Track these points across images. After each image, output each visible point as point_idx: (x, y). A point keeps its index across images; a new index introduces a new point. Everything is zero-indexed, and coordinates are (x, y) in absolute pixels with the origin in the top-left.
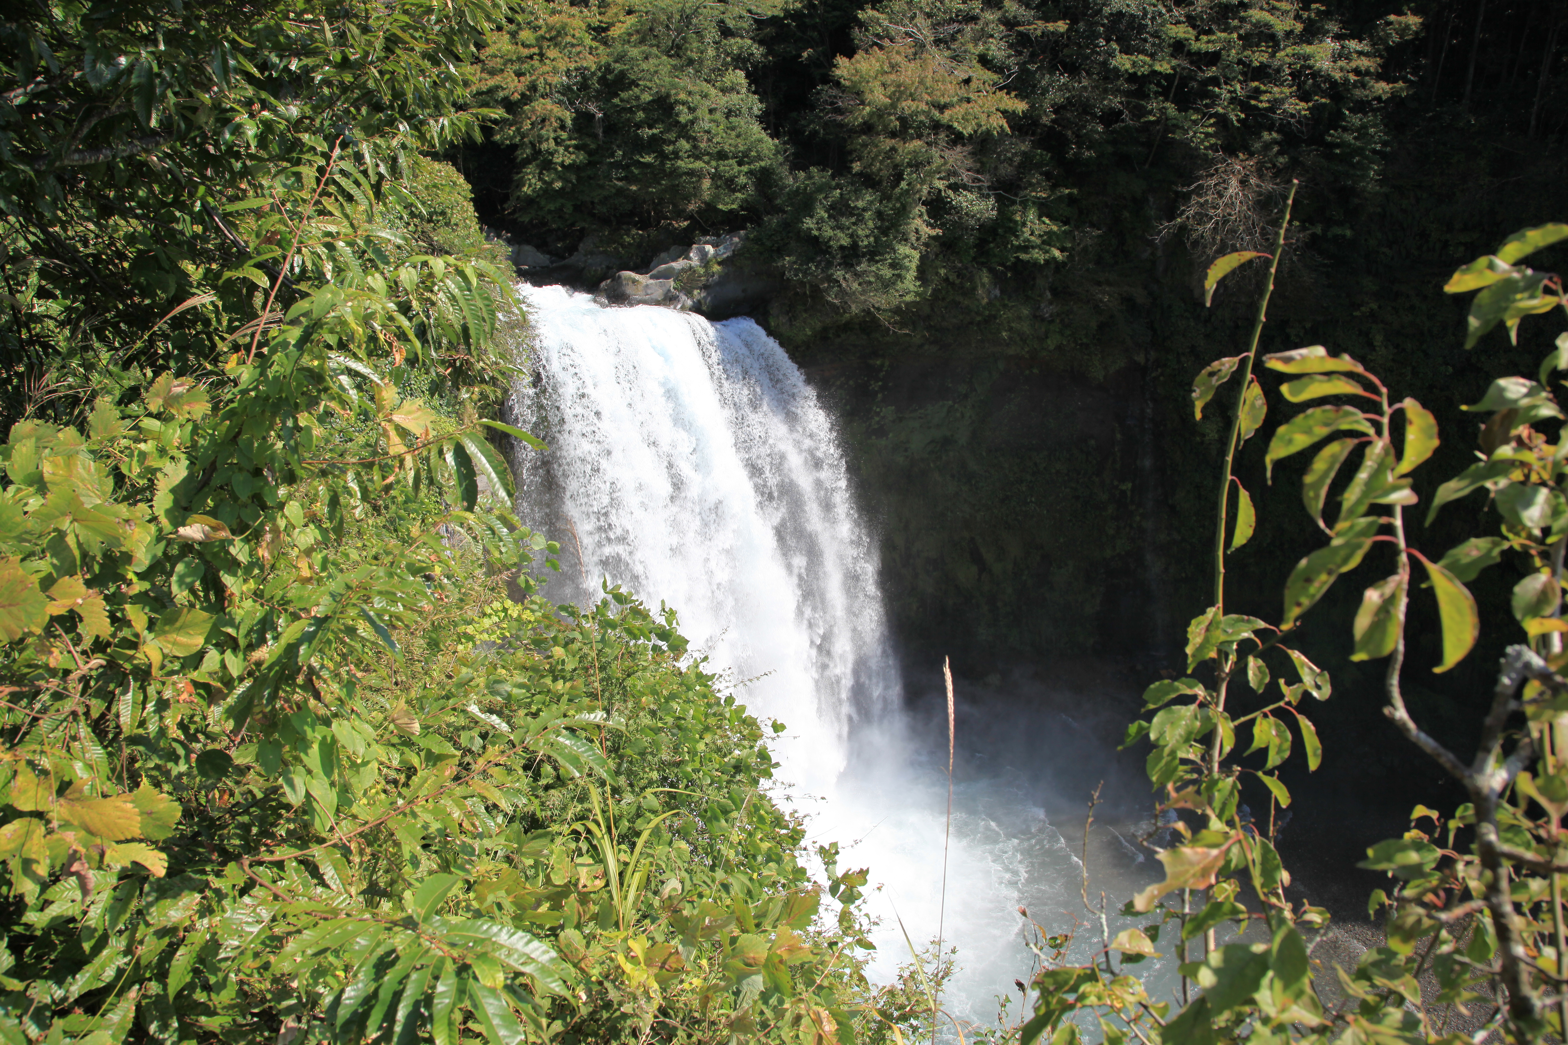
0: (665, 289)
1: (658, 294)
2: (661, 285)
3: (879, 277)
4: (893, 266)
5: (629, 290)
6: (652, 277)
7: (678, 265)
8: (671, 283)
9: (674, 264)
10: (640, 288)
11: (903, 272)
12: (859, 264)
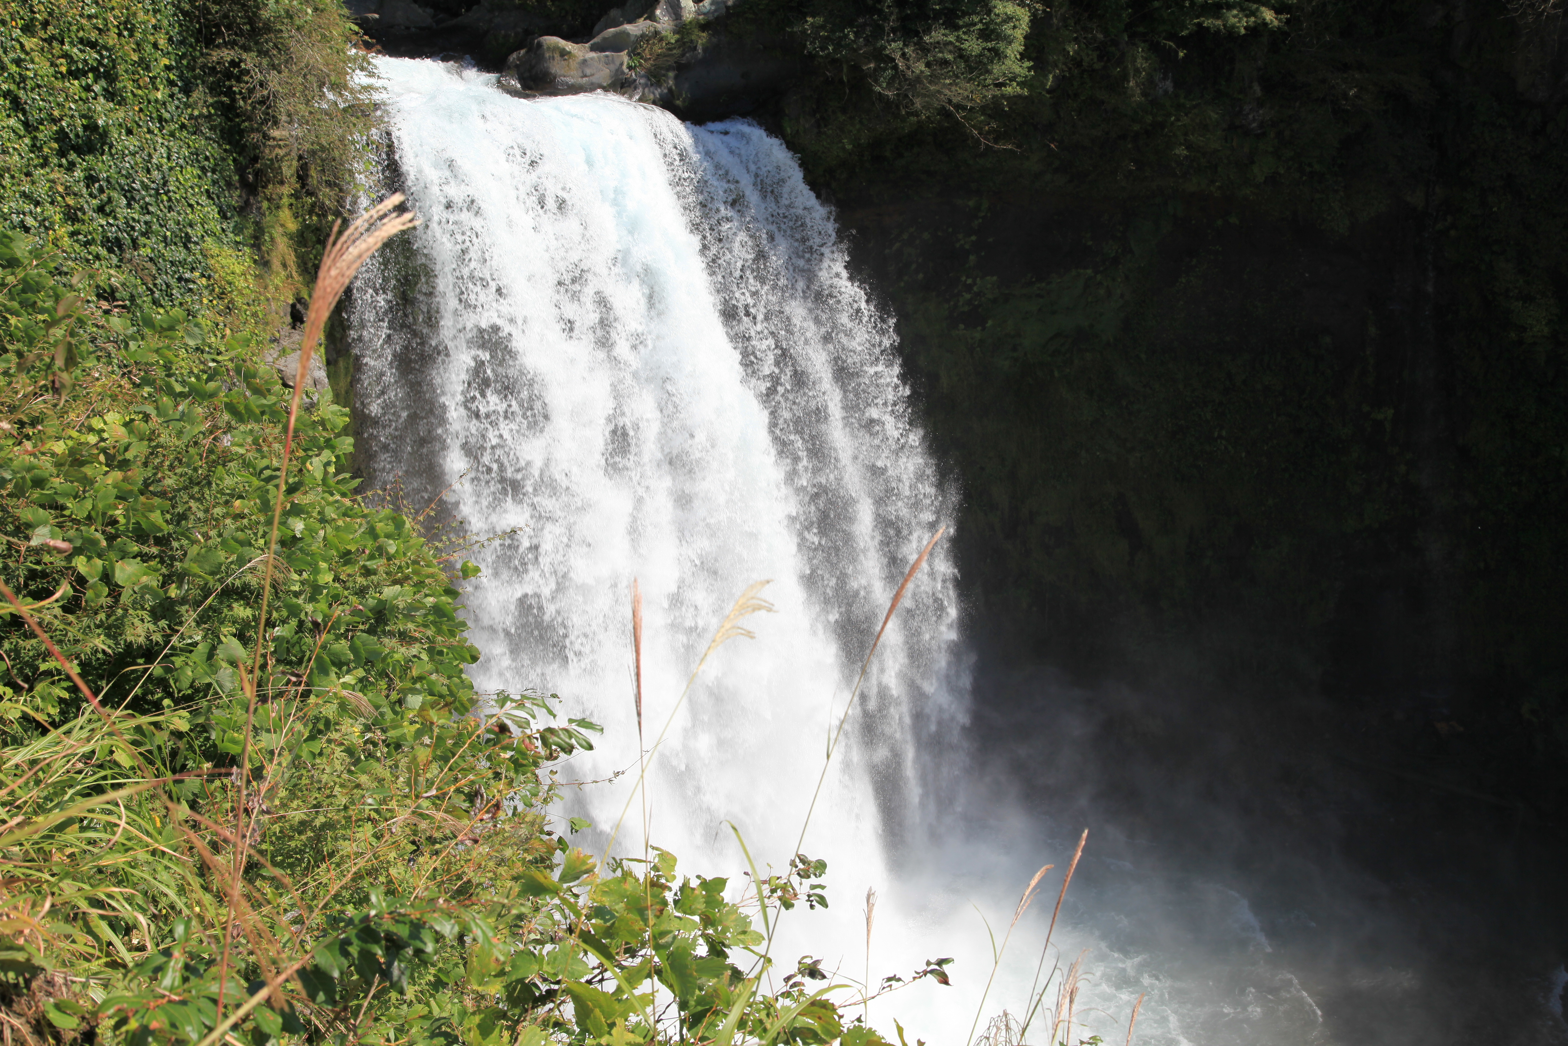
0: (613, 67)
1: (604, 74)
2: (608, 62)
3: (961, 55)
4: (987, 34)
5: (556, 67)
6: (593, 49)
7: (635, 29)
8: (624, 57)
9: (628, 27)
10: (573, 64)
11: (1001, 45)
12: (928, 31)
